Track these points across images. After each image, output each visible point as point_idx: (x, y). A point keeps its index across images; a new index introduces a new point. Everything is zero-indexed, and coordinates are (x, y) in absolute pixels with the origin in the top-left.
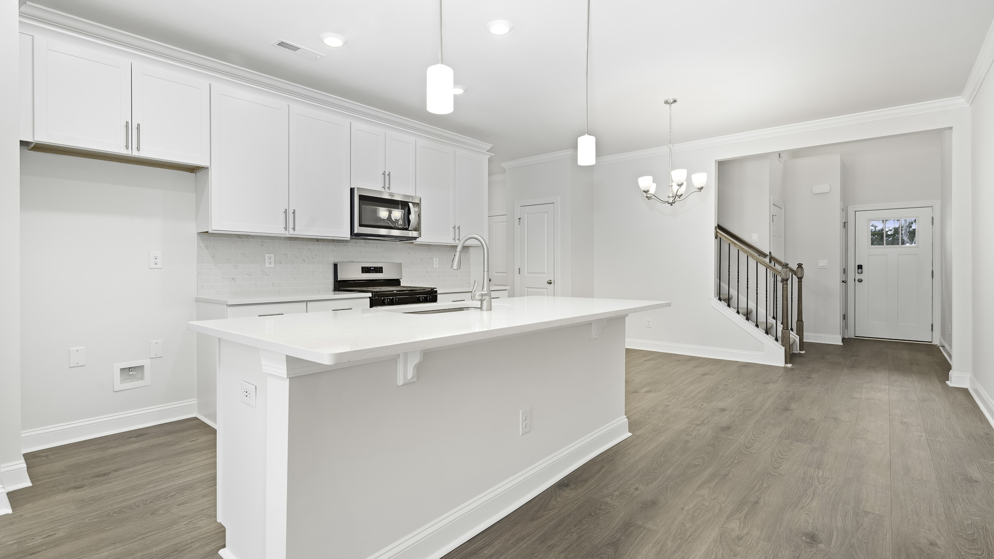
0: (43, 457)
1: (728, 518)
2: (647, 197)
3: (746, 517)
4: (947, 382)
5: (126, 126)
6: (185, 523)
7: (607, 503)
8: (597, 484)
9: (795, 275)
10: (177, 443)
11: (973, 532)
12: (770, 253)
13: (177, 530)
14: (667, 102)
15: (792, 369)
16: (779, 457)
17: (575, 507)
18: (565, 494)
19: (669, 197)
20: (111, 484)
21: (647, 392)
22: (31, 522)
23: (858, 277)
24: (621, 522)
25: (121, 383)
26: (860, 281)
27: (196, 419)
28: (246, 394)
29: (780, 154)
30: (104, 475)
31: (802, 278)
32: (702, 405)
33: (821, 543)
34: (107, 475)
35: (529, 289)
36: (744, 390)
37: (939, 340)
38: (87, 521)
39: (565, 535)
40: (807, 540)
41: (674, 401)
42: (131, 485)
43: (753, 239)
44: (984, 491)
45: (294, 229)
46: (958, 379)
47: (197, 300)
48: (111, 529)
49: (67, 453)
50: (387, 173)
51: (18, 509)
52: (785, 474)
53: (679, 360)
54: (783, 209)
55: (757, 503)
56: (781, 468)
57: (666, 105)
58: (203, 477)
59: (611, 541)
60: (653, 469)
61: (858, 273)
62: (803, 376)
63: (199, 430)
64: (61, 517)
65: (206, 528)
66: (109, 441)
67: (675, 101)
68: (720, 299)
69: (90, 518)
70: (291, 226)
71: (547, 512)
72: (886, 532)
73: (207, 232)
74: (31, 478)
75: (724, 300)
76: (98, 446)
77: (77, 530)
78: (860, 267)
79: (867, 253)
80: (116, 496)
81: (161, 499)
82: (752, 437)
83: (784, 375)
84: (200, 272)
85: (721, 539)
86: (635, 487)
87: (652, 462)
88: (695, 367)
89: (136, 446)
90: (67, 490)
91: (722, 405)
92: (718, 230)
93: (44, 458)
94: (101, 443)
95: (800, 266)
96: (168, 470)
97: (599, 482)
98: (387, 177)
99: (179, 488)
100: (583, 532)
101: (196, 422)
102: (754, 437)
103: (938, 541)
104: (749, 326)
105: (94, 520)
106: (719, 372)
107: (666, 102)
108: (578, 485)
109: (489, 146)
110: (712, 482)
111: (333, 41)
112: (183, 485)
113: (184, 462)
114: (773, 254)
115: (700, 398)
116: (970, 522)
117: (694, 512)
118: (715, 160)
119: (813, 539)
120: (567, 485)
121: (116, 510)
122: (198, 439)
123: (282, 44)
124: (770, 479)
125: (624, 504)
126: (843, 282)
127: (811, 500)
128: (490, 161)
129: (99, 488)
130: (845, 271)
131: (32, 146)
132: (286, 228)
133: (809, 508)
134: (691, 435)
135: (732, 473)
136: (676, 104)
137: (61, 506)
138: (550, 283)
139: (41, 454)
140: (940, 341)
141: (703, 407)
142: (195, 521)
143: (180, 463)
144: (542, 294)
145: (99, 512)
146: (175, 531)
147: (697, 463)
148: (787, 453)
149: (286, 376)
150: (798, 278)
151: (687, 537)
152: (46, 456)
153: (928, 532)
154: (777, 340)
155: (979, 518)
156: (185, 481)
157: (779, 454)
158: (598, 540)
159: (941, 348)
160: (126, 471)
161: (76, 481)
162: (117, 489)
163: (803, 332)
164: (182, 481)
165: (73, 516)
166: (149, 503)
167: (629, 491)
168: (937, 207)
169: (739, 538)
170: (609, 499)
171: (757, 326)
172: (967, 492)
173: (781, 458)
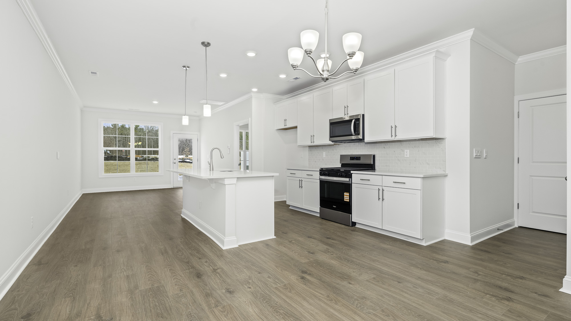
45: (314, 142)
52: (141, 265)
84: (309, 159)
124: (145, 261)
173: (149, 272)
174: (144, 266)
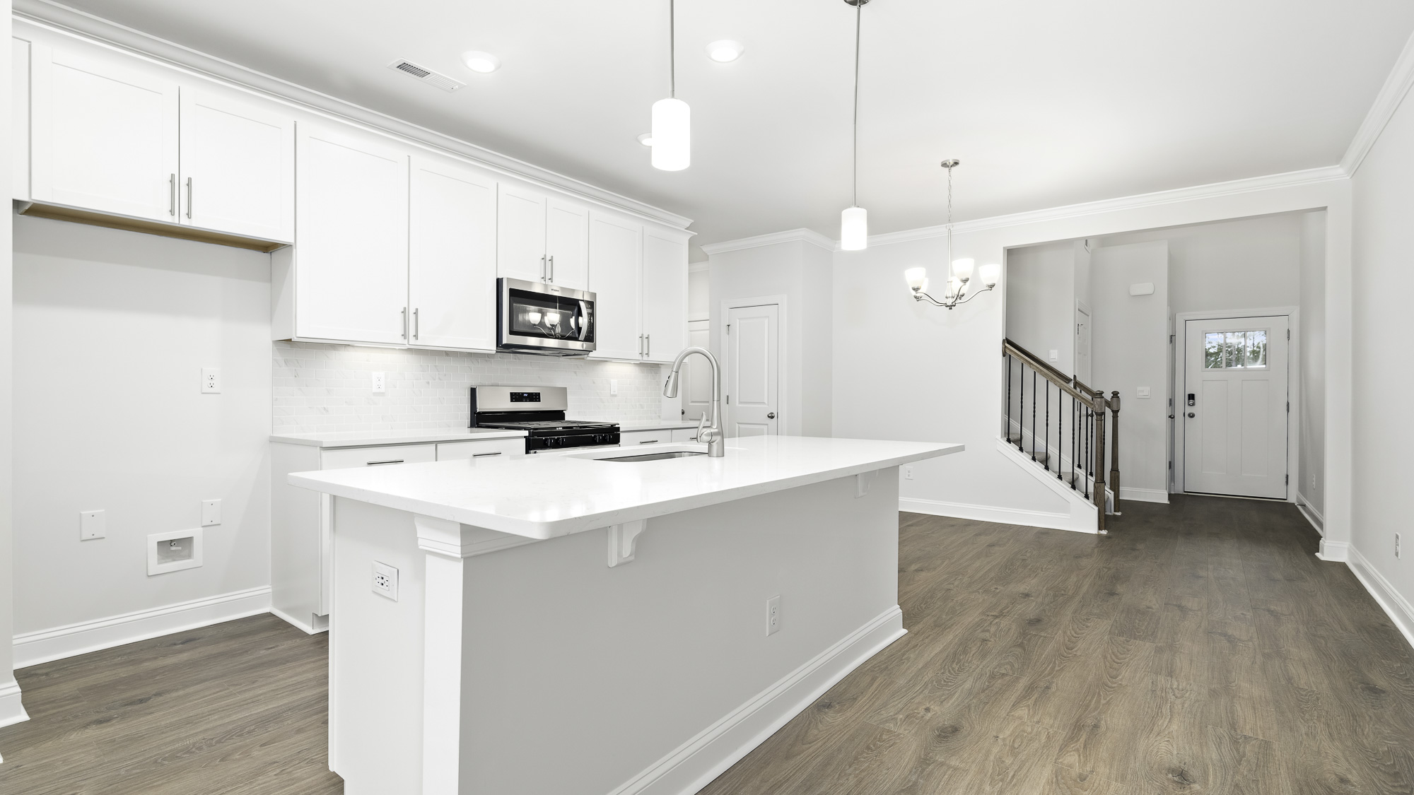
0: (42, 675)
1: (1061, 750)
2: (916, 297)
3: (1085, 747)
4: (1317, 554)
5: (171, 181)
6: (275, 773)
7: (889, 731)
8: (871, 703)
9: (1109, 407)
10: (247, 651)
11: (1392, 762)
12: (1075, 376)
13: (264, 783)
14: (946, 164)
15: (1107, 537)
16: (1114, 661)
17: (845, 738)
18: (828, 719)
19: (947, 297)
20: (153, 715)
21: (917, 571)
22: (34, 777)
23: (1189, 410)
24: (914, 758)
25: (159, 564)
26: (1192, 416)
27: (270, 615)
28: (382, 581)
29: (1086, 241)
30: (141, 701)
31: (1118, 411)
32: (997, 588)
33: (1194, 782)
34: (145, 702)
35: (741, 426)
36: (1050, 566)
37: (1295, 497)
38: (122, 772)
39: (838, 779)
40: (1175, 778)
41: (956, 583)
42: (184, 717)
43: (1052, 357)
44: (1395, 705)
45: (416, 336)
46: (1333, 549)
47: (273, 441)
48: (162, 784)
49: (78, 670)
50: (548, 258)
51: (11, 756)
52: (1127, 685)
53: (953, 526)
54: (1090, 316)
55: (1096, 726)
56: (1120, 677)
57: (943, 168)
58: (294, 702)
59: (904, 786)
60: (945, 681)
61: (1189, 405)
62: (1125, 546)
63: (277, 632)
64: (82, 768)
65: (308, 780)
66: (141, 650)
67: (956, 163)
68: (1009, 441)
69: (128, 768)
70: (412, 332)
71: (807, 746)
72: (1279, 765)
73: (290, 340)
74: (26, 709)
75: (1014, 442)
76: (125, 657)
77: (110, 787)
78: (1191, 397)
79: (1199, 378)
80: (163, 733)
81: (234, 737)
82: (1073, 632)
83: (1099, 545)
84: (276, 399)
85: (1057, 780)
86: (924, 707)
87: (942, 671)
88: (976, 535)
89: (184, 656)
90: (86, 726)
91: (1022, 588)
92: (1007, 345)
93: (44, 677)
94: (130, 653)
95: (1115, 394)
96: (239, 693)
97: (873, 700)
98: (549, 264)
99: (260, 720)
100: (864, 774)
101: (271, 620)
102: (1075, 633)
103: (1349, 777)
104: (1049, 478)
105: (134, 771)
106: (1011, 541)
107: (944, 165)
108: (845, 705)
109: (688, 222)
110: (1030, 698)
111: (480, 65)
112: (264, 714)
113: (261, 679)
114: (1078, 379)
115: (992, 579)
116: (1386, 749)
117: (1013, 741)
118: (1004, 248)
119: (1182, 777)
120: (829, 706)
121: (167, 755)
122: (277, 646)
123: (404, 67)
124: (1108, 693)
125: (913, 731)
126: (1170, 417)
127: (1169, 722)
128: (692, 243)
129: (135, 721)
130: (1171, 402)
131: (27, 208)
132: (404, 336)
133: (1169, 733)
134: (988, 631)
135: (1054, 684)
136: (957, 167)
137: (80, 751)
138: (772, 417)
139: (39, 672)
140: (1298, 498)
141: (998, 591)
142: (290, 769)
143: (256, 681)
144: (760, 433)
145: (141, 759)
146: (262, 786)
147: (1004, 671)
148: (1124, 656)
149: (460, 556)
150: (1112, 411)
151: (1010, 777)
152: (47, 674)
153: (1333, 763)
154: (1087, 497)
155: (1397, 743)
156: (266, 708)
157: (1113, 656)
158: (886, 785)
159: (1299, 507)
160: (174, 694)
161: (97, 712)
162: (163, 723)
163: (1119, 486)
164: (262, 710)
165: (100, 765)
166: (217, 742)
167: (918, 713)
168: (1295, 315)
169: (1082, 778)
170: (892, 725)
171: (1060, 477)
172: (1373, 706)
173: (1118, 663)
174: (1121, 680)
